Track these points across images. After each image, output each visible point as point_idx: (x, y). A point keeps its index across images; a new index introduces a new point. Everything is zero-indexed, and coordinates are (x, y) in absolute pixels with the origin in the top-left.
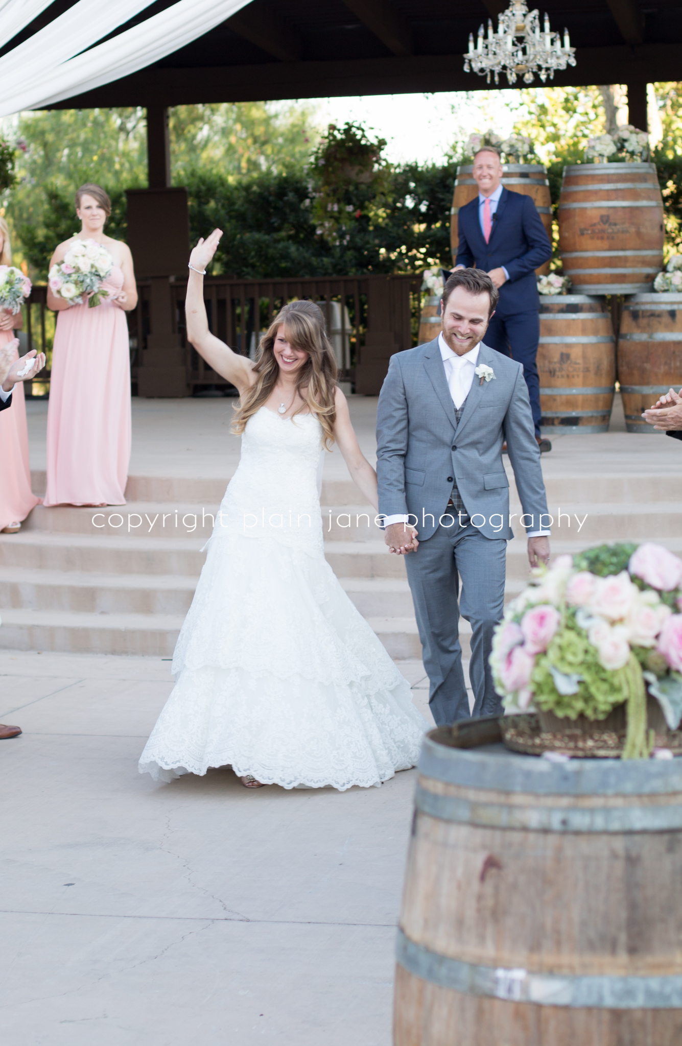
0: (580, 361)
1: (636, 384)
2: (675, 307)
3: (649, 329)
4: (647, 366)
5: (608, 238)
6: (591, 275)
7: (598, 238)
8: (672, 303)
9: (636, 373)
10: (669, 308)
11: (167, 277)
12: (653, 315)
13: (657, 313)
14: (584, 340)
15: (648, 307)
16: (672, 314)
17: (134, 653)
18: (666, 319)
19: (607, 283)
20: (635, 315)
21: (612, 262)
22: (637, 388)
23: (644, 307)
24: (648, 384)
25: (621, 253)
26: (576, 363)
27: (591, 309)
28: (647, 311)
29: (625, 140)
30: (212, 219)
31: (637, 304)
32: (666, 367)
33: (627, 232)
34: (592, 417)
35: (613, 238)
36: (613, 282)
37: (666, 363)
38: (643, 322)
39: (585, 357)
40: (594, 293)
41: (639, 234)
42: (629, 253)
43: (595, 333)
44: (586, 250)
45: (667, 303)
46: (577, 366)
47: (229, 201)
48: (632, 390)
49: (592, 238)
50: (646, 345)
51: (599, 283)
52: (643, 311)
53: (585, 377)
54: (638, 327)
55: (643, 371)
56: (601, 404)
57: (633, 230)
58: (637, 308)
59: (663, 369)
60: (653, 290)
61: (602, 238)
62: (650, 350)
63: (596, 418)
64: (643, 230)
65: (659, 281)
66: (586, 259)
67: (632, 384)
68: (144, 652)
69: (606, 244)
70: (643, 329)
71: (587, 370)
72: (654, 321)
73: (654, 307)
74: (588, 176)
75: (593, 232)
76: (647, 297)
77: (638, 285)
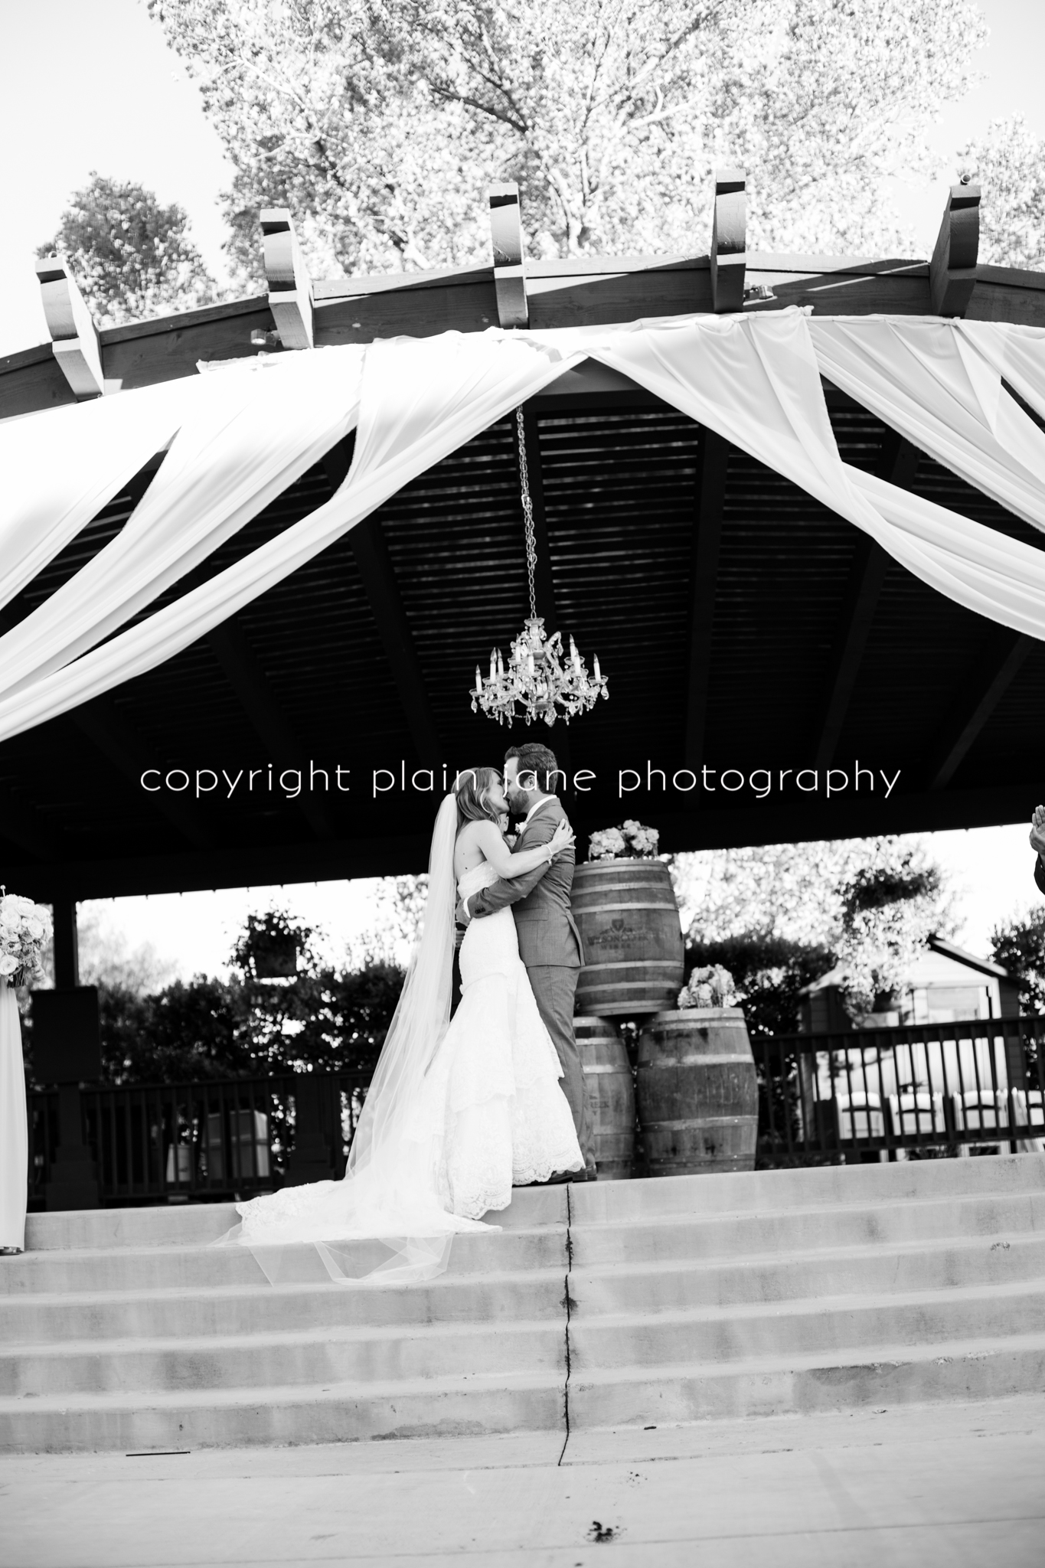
0: (597, 1094)
1: (664, 1120)
2: (706, 1025)
3: (677, 1051)
4: (678, 1096)
5: (623, 946)
6: (604, 992)
7: (611, 948)
8: (703, 1020)
9: (663, 1105)
10: (699, 1025)
12: (681, 1035)
13: (685, 1033)
14: (599, 1069)
15: (674, 1026)
16: (703, 1033)
18: (696, 1039)
19: (624, 1000)
20: (659, 1038)
21: (628, 975)
22: (665, 1124)
23: (668, 1027)
24: (679, 1117)
25: (639, 964)
26: (591, 1097)
27: (605, 1034)
28: (672, 1031)
29: (633, 838)
31: (660, 1024)
32: (701, 1096)
33: (645, 938)
34: (613, 1162)
35: (629, 946)
36: (630, 999)
37: (700, 1092)
38: (669, 1044)
39: (601, 1090)
40: (608, 1013)
41: (657, 940)
42: (648, 964)
43: (612, 1061)
44: (597, 963)
45: (696, 1021)
46: (593, 1101)
48: (659, 1126)
49: (604, 948)
50: (674, 1071)
51: (614, 1001)
52: (668, 1032)
53: (603, 1114)
54: (663, 1051)
55: (673, 1102)
56: (622, 1146)
57: (651, 936)
58: (661, 1028)
59: (697, 1098)
60: (676, 1007)
61: (616, 947)
62: (681, 1077)
63: (618, 1163)
64: (662, 936)
65: (683, 996)
66: (598, 972)
67: (659, 1120)
68: (97, 1445)
69: (620, 953)
70: (670, 1054)
71: (605, 1105)
72: (683, 1042)
73: (681, 1026)
74: (594, 876)
75: (605, 940)
76: (670, 1015)
77: (659, 1002)
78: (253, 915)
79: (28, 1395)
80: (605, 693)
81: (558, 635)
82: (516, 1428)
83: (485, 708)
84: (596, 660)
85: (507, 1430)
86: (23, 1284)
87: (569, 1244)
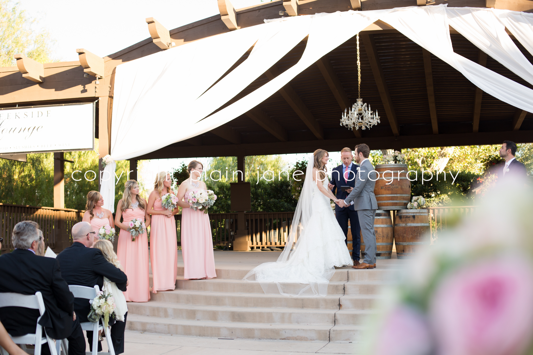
0: (381, 233)
1: (401, 242)
2: (415, 214)
3: (406, 222)
4: (405, 235)
5: (391, 190)
6: (385, 203)
7: (387, 190)
8: (414, 213)
9: (401, 237)
10: (413, 214)
11: (244, 211)
12: (407, 217)
13: (408, 216)
14: (382, 226)
15: (405, 214)
16: (414, 217)
17: (207, 336)
18: (411, 219)
19: (391, 206)
20: (401, 217)
21: (392, 198)
22: (401, 243)
23: (403, 214)
24: (405, 241)
25: (395, 195)
26: (379, 234)
27: (385, 215)
28: (405, 216)
29: (397, 156)
30: (259, 194)
31: (401, 213)
32: (412, 236)
33: (398, 188)
34: (385, 253)
35: (393, 190)
36: (392, 206)
37: (411, 234)
38: (403, 219)
39: (382, 232)
40: (386, 209)
41: (402, 188)
42: (398, 195)
43: (386, 223)
44: (383, 194)
45: (412, 213)
46: (380, 235)
47: (265, 189)
48: (399, 243)
49: (385, 190)
50: (404, 228)
51: (388, 206)
52: (403, 216)
53: (383, 239)
54: (402, 221)
55: (403, 237)
56: (388, 249)
57: (400, 187)
58: (401, 215)
59: (410, 236)
60: (407, 208)
61: (389, 190)
62: (406, 229)
63: (387, 253)
64: (403, 187)
65: (409, 205)
66: (383, 197)
67: (399, 242)
68: (211, 335)
69: (390, 192)
70: (403, 222)
71: (383, 236)
72: (407, 219)
73: (407, 214)
74: (384, 168)
75: (386, 188)
76: (404, 211)
77: (401, 207)
78: (298, 162)
79: (198, 320)
80: (379, 121)
81: (366, 104)
82: (316, 339)
83: (344, 125)
84: (377, 111)
85: (314, 340)
86: (202, 288)
87: (344, 288)
